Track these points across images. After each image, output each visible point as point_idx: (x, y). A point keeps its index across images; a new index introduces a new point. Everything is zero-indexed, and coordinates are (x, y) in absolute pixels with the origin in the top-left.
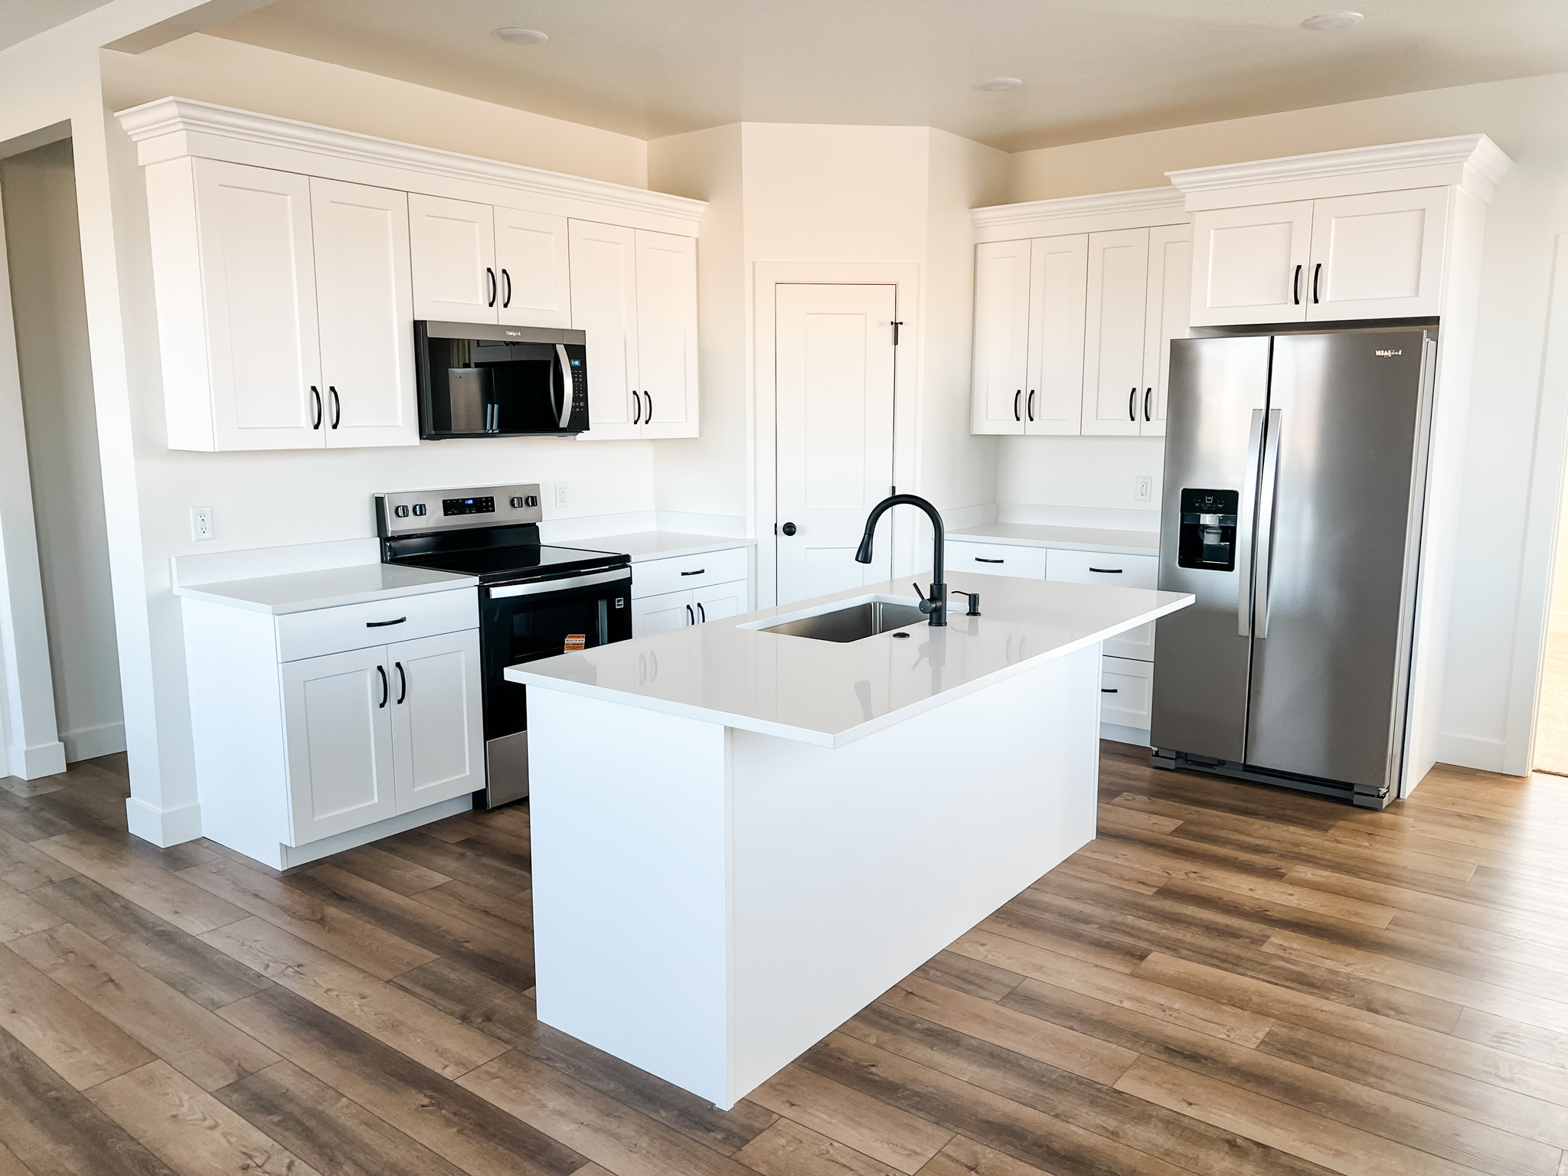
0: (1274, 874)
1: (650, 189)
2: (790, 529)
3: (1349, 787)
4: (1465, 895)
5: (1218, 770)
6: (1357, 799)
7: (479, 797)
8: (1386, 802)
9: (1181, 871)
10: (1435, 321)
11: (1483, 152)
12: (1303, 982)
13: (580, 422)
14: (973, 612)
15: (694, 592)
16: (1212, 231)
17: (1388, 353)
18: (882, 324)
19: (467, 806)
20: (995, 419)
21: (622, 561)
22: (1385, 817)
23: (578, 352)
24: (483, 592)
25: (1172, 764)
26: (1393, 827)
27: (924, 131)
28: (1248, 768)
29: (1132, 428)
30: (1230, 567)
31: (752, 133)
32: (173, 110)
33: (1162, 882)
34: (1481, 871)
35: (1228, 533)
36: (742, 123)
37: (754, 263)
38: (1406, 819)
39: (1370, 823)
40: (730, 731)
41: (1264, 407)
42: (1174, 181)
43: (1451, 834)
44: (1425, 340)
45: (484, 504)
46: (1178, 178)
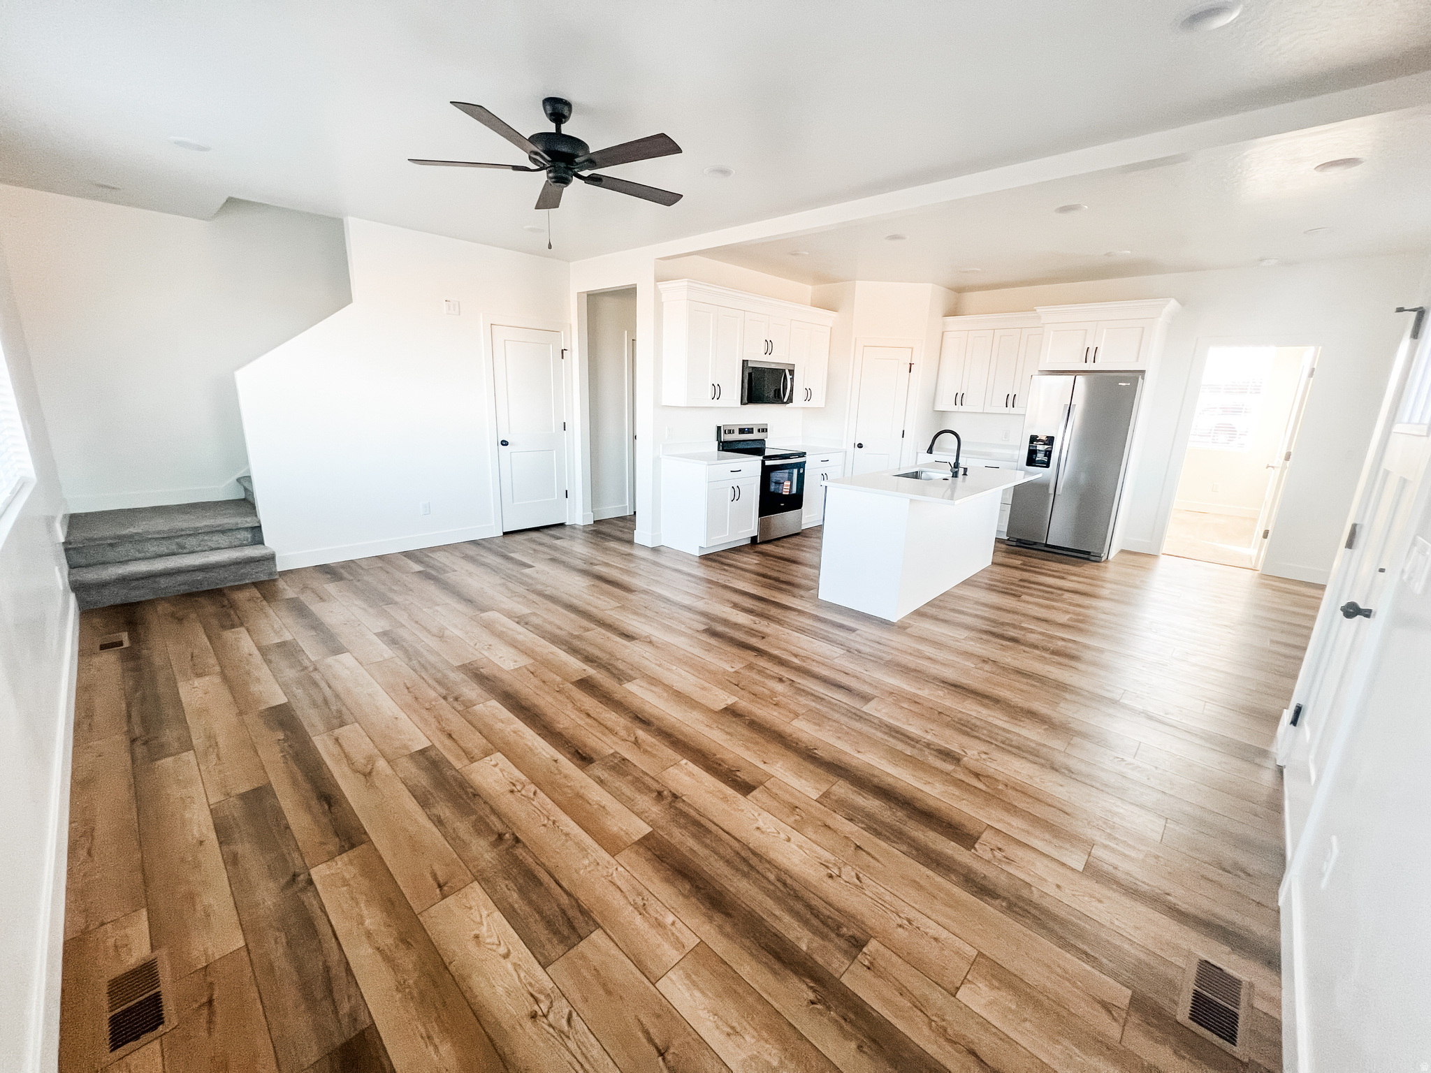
0: (1063, 578)
1: (811, 306)
2: (860, 446)
3: (1089, 553)
4: (1136, 587)
5: (1034, 547)
6: (1093, 558)
7: (754, 539)
8: (1103, 559)
9: (1026, 575)
10: (1143, 372)
11: (1173, 304)
12: (1080, 606)
13: (790, 400)
14: (965, 474)
15: (825, 468)
16: (1052, 332)
17: (1124, 384)
18: (905, 364)
19: (749, 542)
20: (946, 403)
21: (803, 455)
22: (1102, 564)
23: (792, 372)
24: (763, 462)
25: (1014, 544)
26: (1106, 568)
27: (930, 285)
28: (1047, 545)
29: (1006, 410)
30: (1048, 466)
31: (860, 286)
32: (686, 283)
33: (1021, 578)
34: (1142, 581)
35: (1048, 454)
36: (857, 282)
37: (856, 338)
38: (1110, 565)
39: (1097, 566)
40: (911, 500)
41: (1069, 404)
42: (1038, 311)
43: (1129, 571)
44: (1140, 379)
45: (750, 431)
46: (1039, 310)
